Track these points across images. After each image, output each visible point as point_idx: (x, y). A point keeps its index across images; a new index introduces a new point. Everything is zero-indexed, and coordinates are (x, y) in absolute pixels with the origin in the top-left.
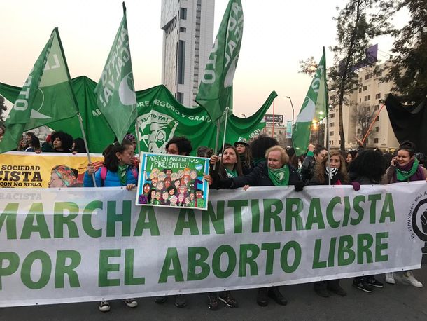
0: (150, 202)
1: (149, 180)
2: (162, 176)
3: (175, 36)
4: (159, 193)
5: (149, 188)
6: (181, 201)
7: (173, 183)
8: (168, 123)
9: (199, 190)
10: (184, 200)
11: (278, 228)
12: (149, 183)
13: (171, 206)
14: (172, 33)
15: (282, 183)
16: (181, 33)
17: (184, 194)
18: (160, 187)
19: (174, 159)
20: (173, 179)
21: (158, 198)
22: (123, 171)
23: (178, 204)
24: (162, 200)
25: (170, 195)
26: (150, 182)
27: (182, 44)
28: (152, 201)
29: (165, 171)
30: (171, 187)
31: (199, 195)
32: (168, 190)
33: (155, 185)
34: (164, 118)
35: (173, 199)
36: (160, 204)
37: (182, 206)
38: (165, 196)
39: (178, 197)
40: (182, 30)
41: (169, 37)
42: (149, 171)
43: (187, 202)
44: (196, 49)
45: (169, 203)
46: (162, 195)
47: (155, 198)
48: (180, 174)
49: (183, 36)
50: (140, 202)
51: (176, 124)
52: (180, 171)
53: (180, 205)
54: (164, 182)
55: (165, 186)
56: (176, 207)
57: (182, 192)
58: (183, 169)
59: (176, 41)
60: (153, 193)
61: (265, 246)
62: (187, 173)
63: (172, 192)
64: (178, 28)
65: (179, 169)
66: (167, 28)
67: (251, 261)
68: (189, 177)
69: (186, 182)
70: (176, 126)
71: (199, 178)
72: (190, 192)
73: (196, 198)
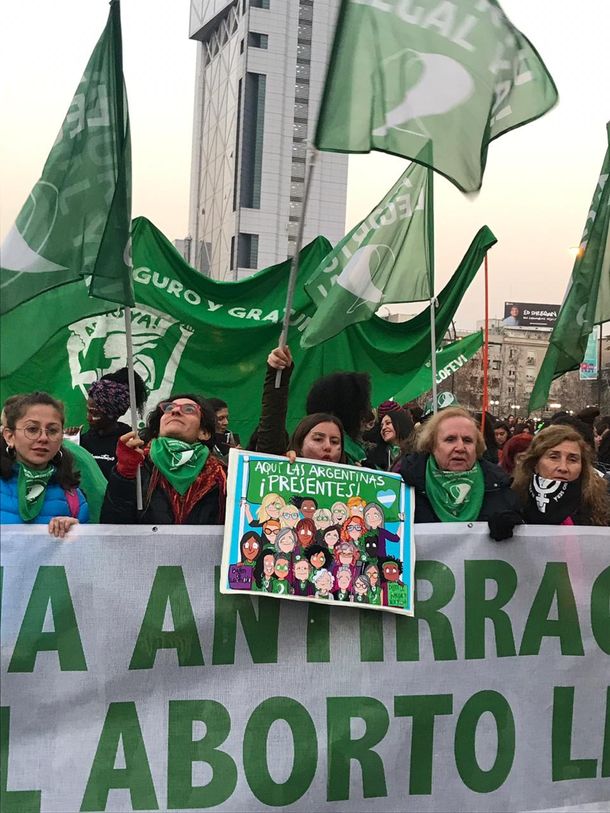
0: (260, 586)
1: (255, 523)
2: (291, 516)
3: (232, 60)
4: (284, 563)
5: (256, 546)
6: (344, 585)
7: (319, 535)
8: (160, 332)
9: (391, 559)
10: (352, 584)
11: (444, 651)
12: (256, 533)
13: (316, 599)
14: (224, 51)
15: (459, 513)
16: (253, 51)
17: (351, 567)
18: (287, 545)
19: (319, 472)
20: (321, 525)
21: (282, 575)
22: (35, 483)
23: (335, 592)
24: (293, 583)
25: (313, 569)
26: (259, 531)
27: (253, 83)
28: (266, 583)
29: (298, 501)
30: (314, 547)
31: (391, 573)
32: (308, 555)
33: (271, 538)
34: (146, 319)
35: (323, 579)
36: (289, 593)
37: (347, 599)
38: (301, 571)
39: (334, 574)
40: (256, 40)
41: (215, 61)
42: (254, 500)
43: (361, 590)
44: (297, 100)
45: (311, 589)
46: (291, 566)
47: (274, 575)
48: (338, 513)
49: (259, 61)
50: (232, 583)
51: (186, 334)
52: (338, 506)
53: (342, 596)
54: (296, 530)
55: (298, 543)
56: (331, 602)
57: (346, 561)
58: (345, 501)
59: (236, 74)
60: (268, 560)
61: (404, 705)
62: (357, 510)
63: (318, 559)
64: (242, 33)
65: (335, 499)
66: (209, 35)
67: (363, 749)
68: (362, 522)
69: (355, 535)
70: (184, 340)
71: (389, 527)
72: (367, 564)
73: (383, 581)
